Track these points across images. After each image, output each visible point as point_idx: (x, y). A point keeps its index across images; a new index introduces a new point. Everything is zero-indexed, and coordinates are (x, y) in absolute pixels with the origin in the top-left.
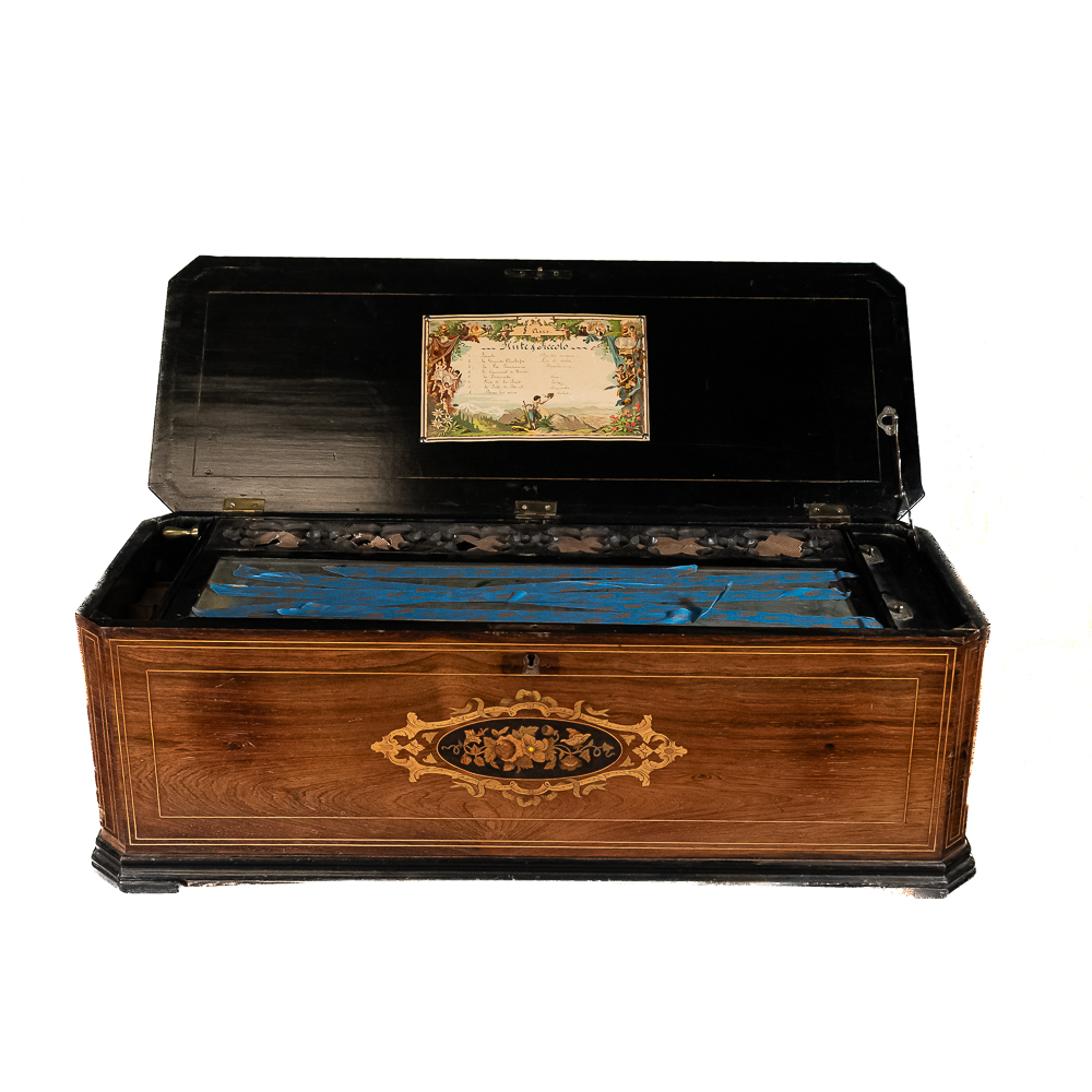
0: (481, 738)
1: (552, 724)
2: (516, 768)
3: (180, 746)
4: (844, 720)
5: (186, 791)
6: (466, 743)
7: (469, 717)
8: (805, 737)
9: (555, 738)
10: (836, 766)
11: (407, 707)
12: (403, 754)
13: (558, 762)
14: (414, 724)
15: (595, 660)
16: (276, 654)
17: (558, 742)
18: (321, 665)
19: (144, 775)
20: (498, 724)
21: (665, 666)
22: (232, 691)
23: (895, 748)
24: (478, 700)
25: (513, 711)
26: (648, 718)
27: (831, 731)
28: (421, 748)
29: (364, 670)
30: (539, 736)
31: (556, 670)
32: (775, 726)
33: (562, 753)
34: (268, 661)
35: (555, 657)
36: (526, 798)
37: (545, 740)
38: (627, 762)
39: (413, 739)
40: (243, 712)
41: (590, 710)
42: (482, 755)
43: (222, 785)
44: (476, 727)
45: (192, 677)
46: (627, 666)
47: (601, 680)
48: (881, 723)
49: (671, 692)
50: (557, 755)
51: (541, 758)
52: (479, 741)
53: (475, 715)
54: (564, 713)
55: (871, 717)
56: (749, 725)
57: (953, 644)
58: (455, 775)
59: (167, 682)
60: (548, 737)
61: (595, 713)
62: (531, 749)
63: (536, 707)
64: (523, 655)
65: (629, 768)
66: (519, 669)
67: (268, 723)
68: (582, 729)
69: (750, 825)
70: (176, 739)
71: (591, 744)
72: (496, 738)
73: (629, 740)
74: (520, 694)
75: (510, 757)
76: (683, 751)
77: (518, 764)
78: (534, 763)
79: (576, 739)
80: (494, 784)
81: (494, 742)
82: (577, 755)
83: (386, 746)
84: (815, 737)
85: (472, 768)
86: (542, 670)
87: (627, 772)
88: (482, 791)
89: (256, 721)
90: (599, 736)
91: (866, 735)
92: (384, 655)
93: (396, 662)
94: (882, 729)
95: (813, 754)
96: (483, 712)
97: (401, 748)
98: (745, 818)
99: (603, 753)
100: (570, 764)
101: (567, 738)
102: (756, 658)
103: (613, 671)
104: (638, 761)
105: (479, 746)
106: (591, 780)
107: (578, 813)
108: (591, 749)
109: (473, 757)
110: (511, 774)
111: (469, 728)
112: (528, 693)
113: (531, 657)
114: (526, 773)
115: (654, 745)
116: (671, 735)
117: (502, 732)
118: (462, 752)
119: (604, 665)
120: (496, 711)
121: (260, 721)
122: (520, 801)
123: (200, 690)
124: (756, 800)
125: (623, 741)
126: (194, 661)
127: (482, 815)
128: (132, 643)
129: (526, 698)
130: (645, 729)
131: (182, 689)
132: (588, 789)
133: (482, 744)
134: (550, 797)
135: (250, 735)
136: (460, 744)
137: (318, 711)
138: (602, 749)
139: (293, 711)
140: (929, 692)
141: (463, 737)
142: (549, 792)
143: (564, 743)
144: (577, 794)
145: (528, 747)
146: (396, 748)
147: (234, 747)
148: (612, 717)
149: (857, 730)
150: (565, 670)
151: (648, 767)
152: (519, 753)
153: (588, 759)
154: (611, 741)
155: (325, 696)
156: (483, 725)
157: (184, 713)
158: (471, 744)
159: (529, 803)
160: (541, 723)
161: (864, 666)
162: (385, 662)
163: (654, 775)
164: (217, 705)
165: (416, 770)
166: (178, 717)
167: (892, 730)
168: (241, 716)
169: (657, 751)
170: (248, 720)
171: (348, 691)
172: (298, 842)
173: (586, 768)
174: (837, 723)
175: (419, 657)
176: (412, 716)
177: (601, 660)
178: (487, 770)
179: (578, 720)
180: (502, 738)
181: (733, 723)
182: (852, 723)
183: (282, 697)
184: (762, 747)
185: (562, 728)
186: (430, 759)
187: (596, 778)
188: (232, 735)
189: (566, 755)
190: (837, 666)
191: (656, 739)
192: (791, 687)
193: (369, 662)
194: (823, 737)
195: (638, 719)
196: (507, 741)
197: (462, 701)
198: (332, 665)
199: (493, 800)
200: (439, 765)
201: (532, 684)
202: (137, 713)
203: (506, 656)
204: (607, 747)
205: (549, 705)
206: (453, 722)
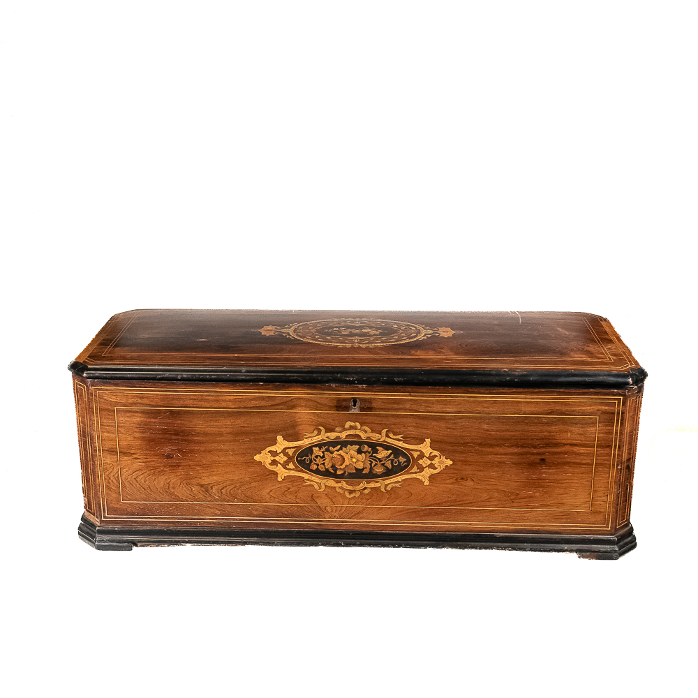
0: (323, 452)
1: (368, 444)
2: (345, 472)
3: (135, 456)
4: (552, 443)
5: (138, 485)
6: (313, 456)
7: (316, 439)
8: (526, 453)
9: (369, 453)
10: (546, 473)
11: (277, 432)
12: (274, 463)
13: (371, 468)
14: (281, 443)
15: (395, 403)
16: (196, 397)
17: (371, 456)
18: (224, 404)
19: (112, 474)
20: (334, 444)
21: (439, 407)
22: (169, 421)
23: (584, 462)
24: (321, 428)
25: (343, 436)
26: (428, 441)
27: (543, 450)
28: (286, 459)
29: (250, 408)
30: (359, 452)
31: (370, 409)
32: (508, 447)
33: (374, 462)
34: (191, 402)
35: (369, 401)
36: (351, 492)
37: (363, 454)
38: (415, 469)
39: (280, 453)
40: (174, 435)
41: (391, 435)
42: (323, 464)
43: (162, 481)
44: (320, 446)
45: (143, 412)
46: (415, 407)
47: (398, 416)
48: (572, 445)
49: (443, 424)
50: (371, 464)
51: (360, 466)
52: (322, 455)
53: (320, 437)
54: (375, 437)
55: (569, 442)
56: (491, 446)
57: (620, 395)
58: (306, 476)
59: (128, 414)
60: (365, 452)
61: (395, 437)
62: (354, 460)
63: (357, 433)
64: (348, 400)
65: (416, 473)
66: (347, 408)
67: (190, 442)
68: (387, 447)
69: (493, 511)
70: (132, 452)
71: (392, 457)
72: (332, 453)
73: (416, 454)
74: (348, 424)
75: (341, 465)
76: (450, 462)
77: (346, 469)
78: (356, 469)
79: (382, 454)
80: (331, 482)
81: (331, 455)
82: (383, 464)
83: (264, 457)
84: (533, 454)
85: (317, 472)
86: (362, 409)
87: (414, 476)
88: (323, 487)
89: (182, 440)
90: (397, 452)
91: (566, 453)
92: (263, 398)
93: (271, 403)
94: (576, 449)
95: (532, 465)
96: (324, 436)
97: (272, 458)
98: (489, 506)
99: (400, 463)
100: (379, 470)
101: (377, 453)
102: (495, 402)
103: (406, 410)
104: (421, 469)
105: (322, 458)
106: (392, 480)
107: (383, 502)
108: (392, 460)
109: (318, 465)
110: (342, 476)
111: (315, 446)
112: (352, 424)
113: (355, 401)
114: (351, 476)
115: (432, 458)
116: (442, 451)
117: (336, 449)
118: (311, 461)
119: (401, 406)
120: (332, 435)
121: (185, 440)
122: (347, 494)
123: (148, 420)
124: (496, 495)
125: (412, 455)
126: (145, 401)
127: (324, 502)
128: (107, 390)
129: (351, 428)
130: (426, 447)
131: (137, 419)
132: (390, 486)
133: (324, 456)
134: (366, 492)
135: (178, 449)
136: (310, 456)
137: (221, 434)
138: (399, 461)
139: (206, 434)
140: (606, 426)
141: (312, 452)
142: (365, 488)
143: (375, 457)
144: (383, 490)
145: (353, 458)
146: (270, 458)
147: (169, 457)
148: (405, 440)
149: (560, 450)
150: (376, 409)
151: (428, 472)
152: (347, 462)
153: (390, 467)
154: (405, 455)
155: (226, 425)
156: (324, 444)
157: (138, 435)
158: (317, 457)
159: (352, 495)
160: (360, 443)
161: (564, 408)
162: (263, 403)
163: (432, 478)
164: (158, 430)
165: (282, 473)
166: (134, 437)
167: (582, 450)
168: (174, 437)
169: (433, 462)
170: (178, 440)
171: (240, 422)
172: (208, 519)
173: (389, 473)
174: (547, 445)
175: (285, 400)
176: (280, 438)
177: (398, 403)
178: (327, 474)
179: (384, 441)
180: (336, 453)
181: (480, 444)
182: (557, 445)
183: (199, 425)
184: (500, 460)
185: (374, 446)
186: (291, 466)
187: (395, 479)
188: (168, 449)
189: (376, 464)
190: (547, 408)
191: (433, 454)
192: (517, 421)
193: (254, 403)
194: (538, 454)
195: (422, 441)
196: (339, 455)
197: (312, 428)
198: (231, 405)
199: (331, 493)
200: (296, 469)
201: (355, 418)
202: (109, 435)
203: (339, 400)
204: (402, 459)
205: (366, 432)
206: (305, 442)
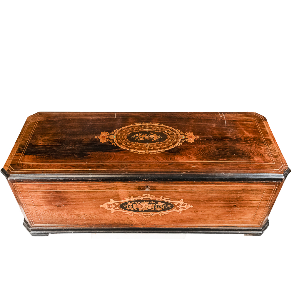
0: (132, 204)
1: (154, 201)
2: (143, 210)
3: (43, 206)
4: (240, 200)
5: (46, 215)
6: (128, 205)
7: (129, 200)
8: (228, 203)
9: (154, 204)
10: (235, 209)
11: (110, 198)
12: (109, 207)
13: (155, 209)
14: (112, 201)
15: (167, 187)
16: (68, 186)
17: (155, 205)
18: (82, 189)
19: (33, 212)
20: (138, 201)
21: (189, 189)
22: (56, 195)
23: (254, 206)
24: (131, 196)
25: (142, 199)
26: (182, 200)
27: (236, 202)
28: (115, 206)
29: (96, 190)
30: (149, 204)
31: (155, 189)
32: (220, 201)
33: (156, 207)
34: (66, 188)
35: (155, 187)
36: (145, 216)
37: (151, 204)
38: (175, 209)
39: (112, 204)
40: (60, 199)
41: (165, 198)
42: (133, 208)
43: (57, 214)
44: (131, 202)
45: (42, 192)
46: (176, 188)
47: (168, 192)
48: (249, 200)
49: (190, 194)
50: (155, 208)
51: (150, 208)
52: (132, 205)
53: (131, 199)
54: (157, 199)
55: (248, 199)
56: (212, 201)
57: (277, 183)
58: (125, 211)
59: (35, 193)
60: (152, 204)
61: (166, 199)
62: (147, 206)
63: (149, 197)
64: (145, 186)
65: (176, 210)
66: (144, 189)
67: (68, 201)
68: (162, 202)
69: (209, 221)
70: (41, 205)
71: (165, 205)
72: (137, 204)
73: (176, 204)
74: (144, 195)
75: (141, 208)
76: (192, 206)
77: (143, 209)
78: (148, 209)
79: (160, 204)
80: (136, 213)
81: (136, 205)
82: (161, 208)
83: (105, 206)
84: (231, 203)
85: (130, 210)
86: (150, 189)
87: (175, 211)
88: (133, 215)
89: (64, 201)
90: (167, 203)
91: (246, 203)
92: (102, 186)
93: (106, 188)
94: (251, 202)
95: (230, 207)
96: (132, 199)
97: (108, 206)
98: (208, 219)
99: (168, 207)
100: (159, 209)
101: (158, 204)
102: (216, 187)
103: (172, 189)
104: (178, 209)
105: (132, 206)
106: (165, 212)
107: (160, 219)
108: (165, 206)
109: (130, 208)
110: (141, 211)
111: (128, 202)
112: (146, 195)
113: (147, 186)
114: (145, 211)
115: (183, 205)
116: (188, 203)
117: (138, 203)
118: (127, 207)
119: (170, 188)
120: (136, 199)
121: (66, 201)
122: (144, 217)
123: (44, 194)
124: (211, 216)
125: (174, 205)
126: (43, 188)
127: (133, 219)
128: (22, 184)
129: (145, 196)
130: (181, 202)
131: (41, 194)
132: (164, 214)
133: (133, 205)
134: (152, 216)
135: (63, 204)
136: (126, 205)
137: (83, 199)
138: (168, 206)
139: (75, 199)
140: (267, 194)
141: (127, 204)
142: (152, 215)
143: (157, 205)
144: (160, 215)
145: (146, 206)
146: (107, 206)
147: (58, 206)
148: (171, 199)
149: (243, 202)
150: (157, 189)
151: (181, 210)
152: (144, 207)
153: (164, 208)
154: (171, 204)
155: (84, 196)
156: (133, 201)
157: (42, 199)
158: (129, 205)
159: (146, 217)
160: (150, 201)
161: (249, 188)
162: (102, 188)
163: (183, 211)
164: (52, 198)
165: (113, 211)
166: (41, 200)
167: (254, 202)
168: (59, 200)
169: (184, 206)
170: (62, 201)
171: (91, 194)
172: (81, 225)
173: (163, 210)
174: (238, 201)
175: (113, 187)
176: (111, 200)
177: (169, 187)
178: (134, 211)
179: (161, 200)
180: (138, 204)
181: (207, 201)
182: (243, 200)
183: (71, 196)
184: (215, 206)
185: (156, 202)
186: (117, 208)
187: (166, 212)
188: (58, 204)
189: (157, 207)
190: (240, 188)
191: (184, 204)
192: (226, 193)
193: (97, 188)
194: (233, 203)
195: (179, 200)
196: (140, 205)
197: (127, 196)
198: (86, 189)
199: (136, 217)
200: (120, 209)
201: (148, 192)
202: (27, 200)
203: (139, 187)
204: (169, 206)
205: (153, 197)
206: (124, 201)
